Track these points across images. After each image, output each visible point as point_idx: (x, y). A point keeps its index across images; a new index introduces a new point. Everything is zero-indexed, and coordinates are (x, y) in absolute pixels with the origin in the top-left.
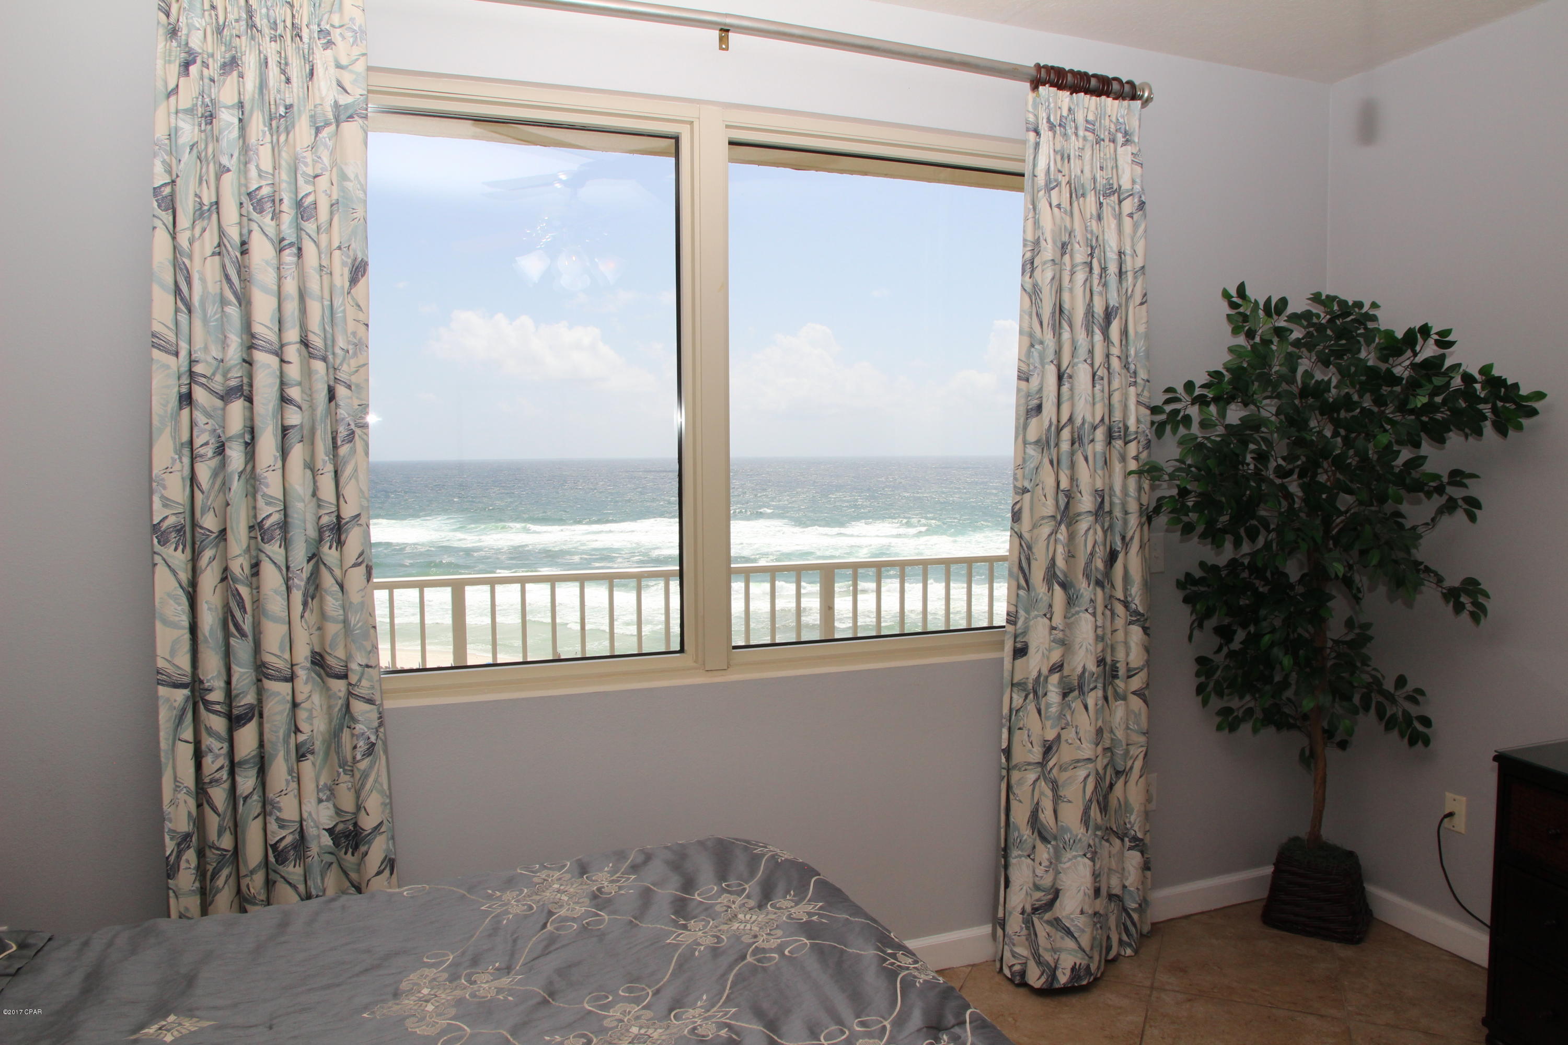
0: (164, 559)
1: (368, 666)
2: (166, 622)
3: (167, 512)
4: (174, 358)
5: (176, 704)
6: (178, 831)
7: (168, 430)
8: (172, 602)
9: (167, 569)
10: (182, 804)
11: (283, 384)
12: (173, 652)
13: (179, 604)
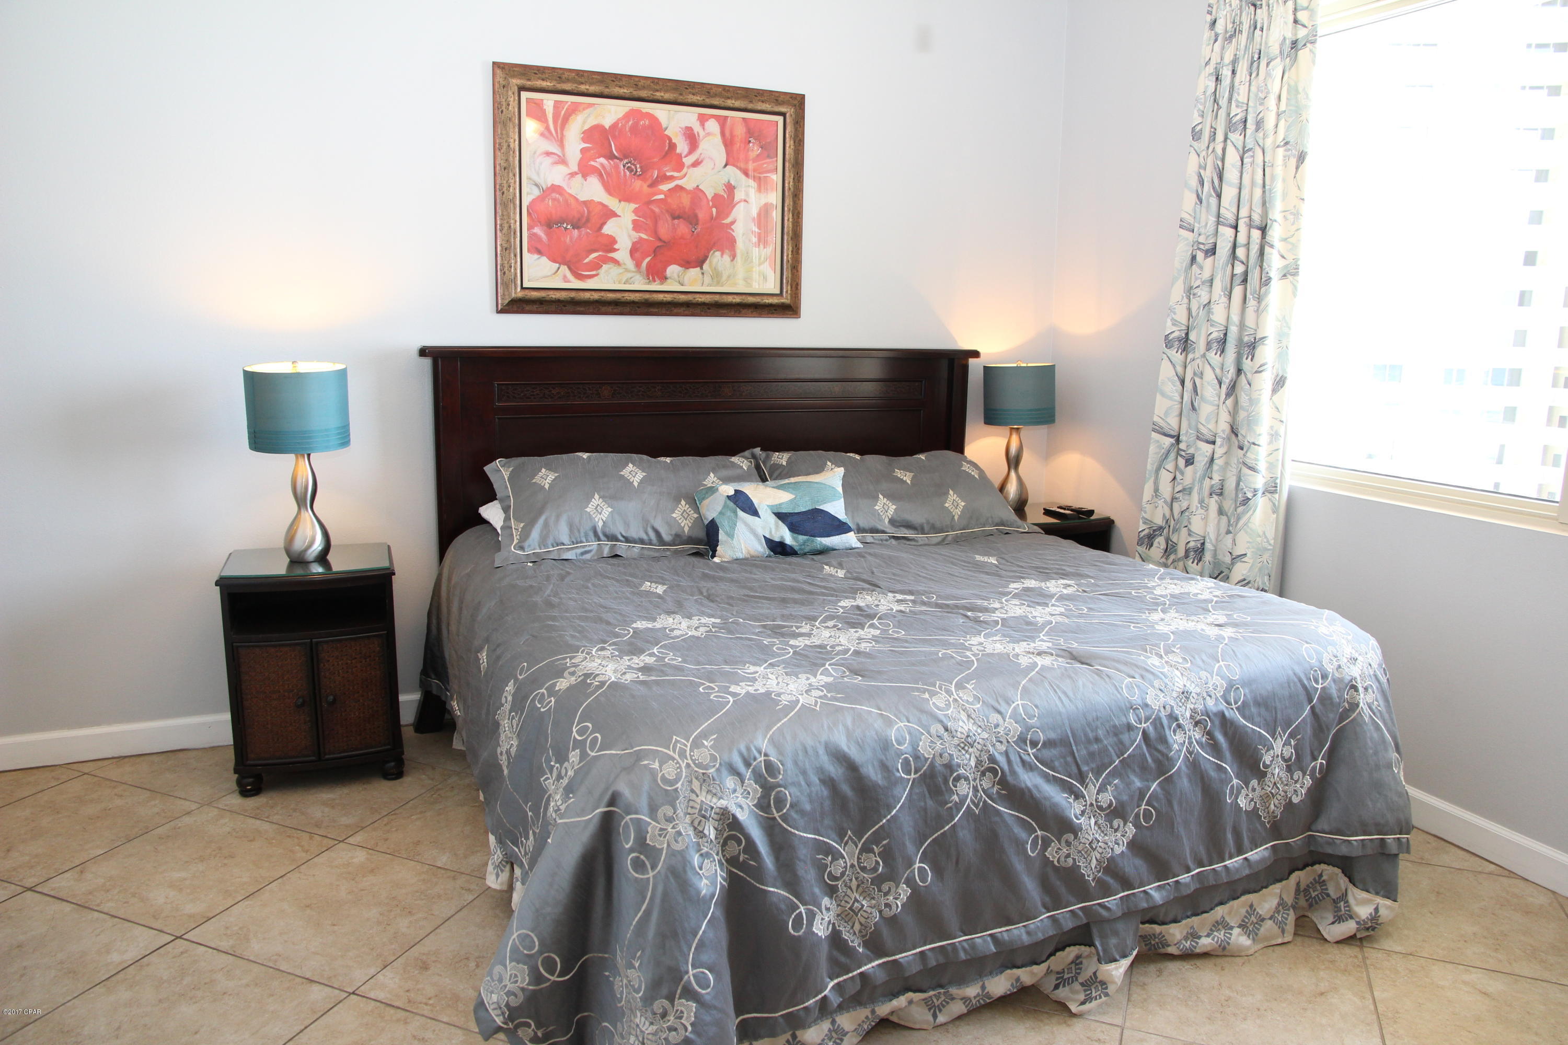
0: (1168, 357)
1: (1254, 444)
2: (1163, 395)
3: (1174, 328)
4: (1191, 233)
5: (1165, 446)
6: (1155, 522)
7: (1182, 278)
8: (1170, 383)
9: (1170, 363)
10: (1160, 507)
11: (1234, 247)
12: (1166, 414)
13: (1174, 386)
